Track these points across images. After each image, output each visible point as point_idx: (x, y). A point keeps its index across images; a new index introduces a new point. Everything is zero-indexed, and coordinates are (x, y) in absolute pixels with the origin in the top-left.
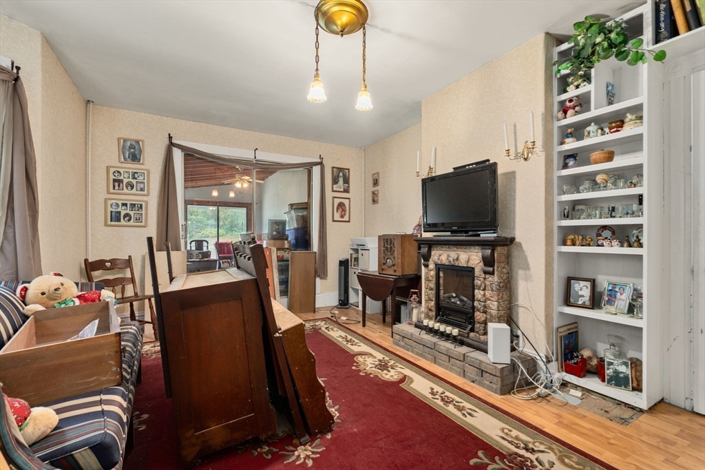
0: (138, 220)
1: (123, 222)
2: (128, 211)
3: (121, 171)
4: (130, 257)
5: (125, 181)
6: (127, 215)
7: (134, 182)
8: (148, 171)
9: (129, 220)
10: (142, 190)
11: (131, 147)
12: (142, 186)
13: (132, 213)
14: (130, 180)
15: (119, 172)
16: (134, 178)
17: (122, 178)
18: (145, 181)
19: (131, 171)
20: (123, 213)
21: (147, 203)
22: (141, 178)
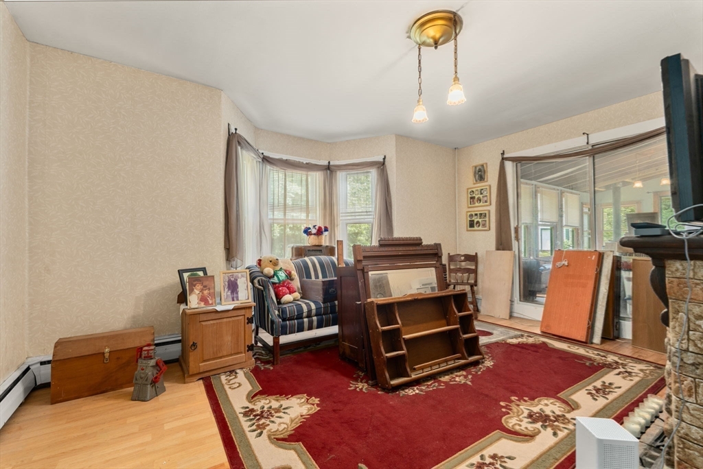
0: (484, 225)
1: (476, 228)
2: (478, 220)
3: (474, 190)
4: (476, 254)
5: (476, 197)
6: (478, 222)
7: (481, 196)
8: (490, 186)
9: (479, 226)
10: (486, 202)
11: (480, 171)
12: (485, 198)
13: (480, 220)
14: (479, 196)
15: (473, 191)
16: (481, 194)
17: (474, 195)
18: (488, 195)
19: (479, 189)
20: (476, 221)
21: (489, 211)
22: (485, 193)
